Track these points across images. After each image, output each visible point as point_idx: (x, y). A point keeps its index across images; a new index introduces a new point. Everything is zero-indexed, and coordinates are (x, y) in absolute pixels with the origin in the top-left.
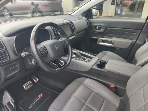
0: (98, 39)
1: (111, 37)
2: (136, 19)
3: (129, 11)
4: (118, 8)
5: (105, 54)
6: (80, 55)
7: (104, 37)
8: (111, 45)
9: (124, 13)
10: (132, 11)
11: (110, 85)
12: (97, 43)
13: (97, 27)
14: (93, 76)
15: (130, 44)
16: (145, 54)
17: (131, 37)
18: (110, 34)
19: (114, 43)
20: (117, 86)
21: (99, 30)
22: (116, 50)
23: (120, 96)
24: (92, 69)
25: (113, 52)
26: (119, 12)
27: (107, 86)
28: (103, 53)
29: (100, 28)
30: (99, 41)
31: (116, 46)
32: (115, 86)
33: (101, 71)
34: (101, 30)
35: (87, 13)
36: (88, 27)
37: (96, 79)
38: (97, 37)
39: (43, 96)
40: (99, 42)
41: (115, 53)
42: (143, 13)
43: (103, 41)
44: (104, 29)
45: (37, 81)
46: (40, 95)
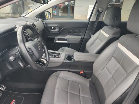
0: (54, 38)
1: (65, 35)
2: (70, 20)
3: (63, 13)
4: (54, 10)
5: (63, 50)
6: (51, 53)
7: (59, 35)
8: (66, 42)
9: (60, 15)
10: (64, 13)
11: (79, 72)
12: (54, 41)
13: (53, 28)
14: (65, 68)
15: (80, 40)
16: (93, 45)
17: (80, 34)
18: (64, 33)
19: (69, 40)
20: (84, 71)
21: (54, 30)
22: (70, 46)
23: (88, 78)
24: (63, 63)
25: (68, 47)
26: (56, 14)
27: (78, 73)
28: (61, 49)
29: (54, 28)
30: (56, 39)
31: (70, 43)
32: (84, 72)
33: (71, 63)
34: (56, 30)
35: (41, 15)
36: (45, 27)
37: (68, 70)
38: (53, 36)
39: (16, 102)
40: (55, 41)
41: (70, 48)
42: (74, 15)
43: (59, 39)
44: (59, 29)
45: (4, 89)
46: (12, 102)
